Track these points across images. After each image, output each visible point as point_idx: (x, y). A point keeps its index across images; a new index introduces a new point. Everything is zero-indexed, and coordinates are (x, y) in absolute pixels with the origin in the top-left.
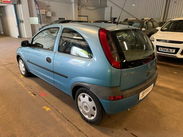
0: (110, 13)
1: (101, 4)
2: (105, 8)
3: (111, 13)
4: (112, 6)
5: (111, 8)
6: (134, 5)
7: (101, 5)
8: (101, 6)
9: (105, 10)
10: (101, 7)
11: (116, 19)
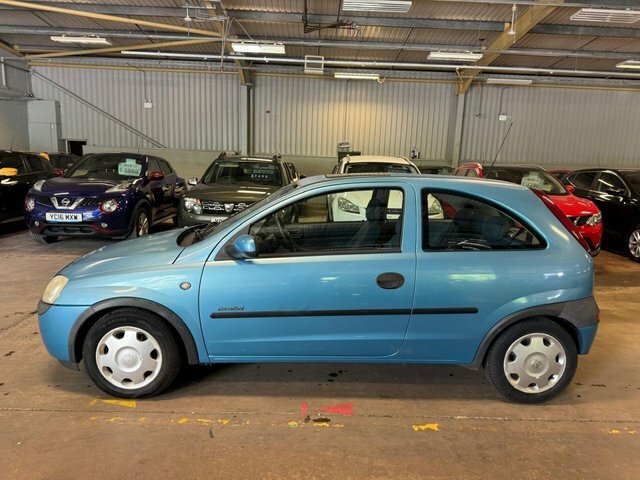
0: (55, 121)
1: (10, 86)
2: (26, 101)
3: (59, 124)
4: (57, 99)
5: (58, 106)
6: (148, 105)
7: (9, 89)
8: (11, 92)
9: (26, 108)
10: (12, 98)
11: (84, 147)
